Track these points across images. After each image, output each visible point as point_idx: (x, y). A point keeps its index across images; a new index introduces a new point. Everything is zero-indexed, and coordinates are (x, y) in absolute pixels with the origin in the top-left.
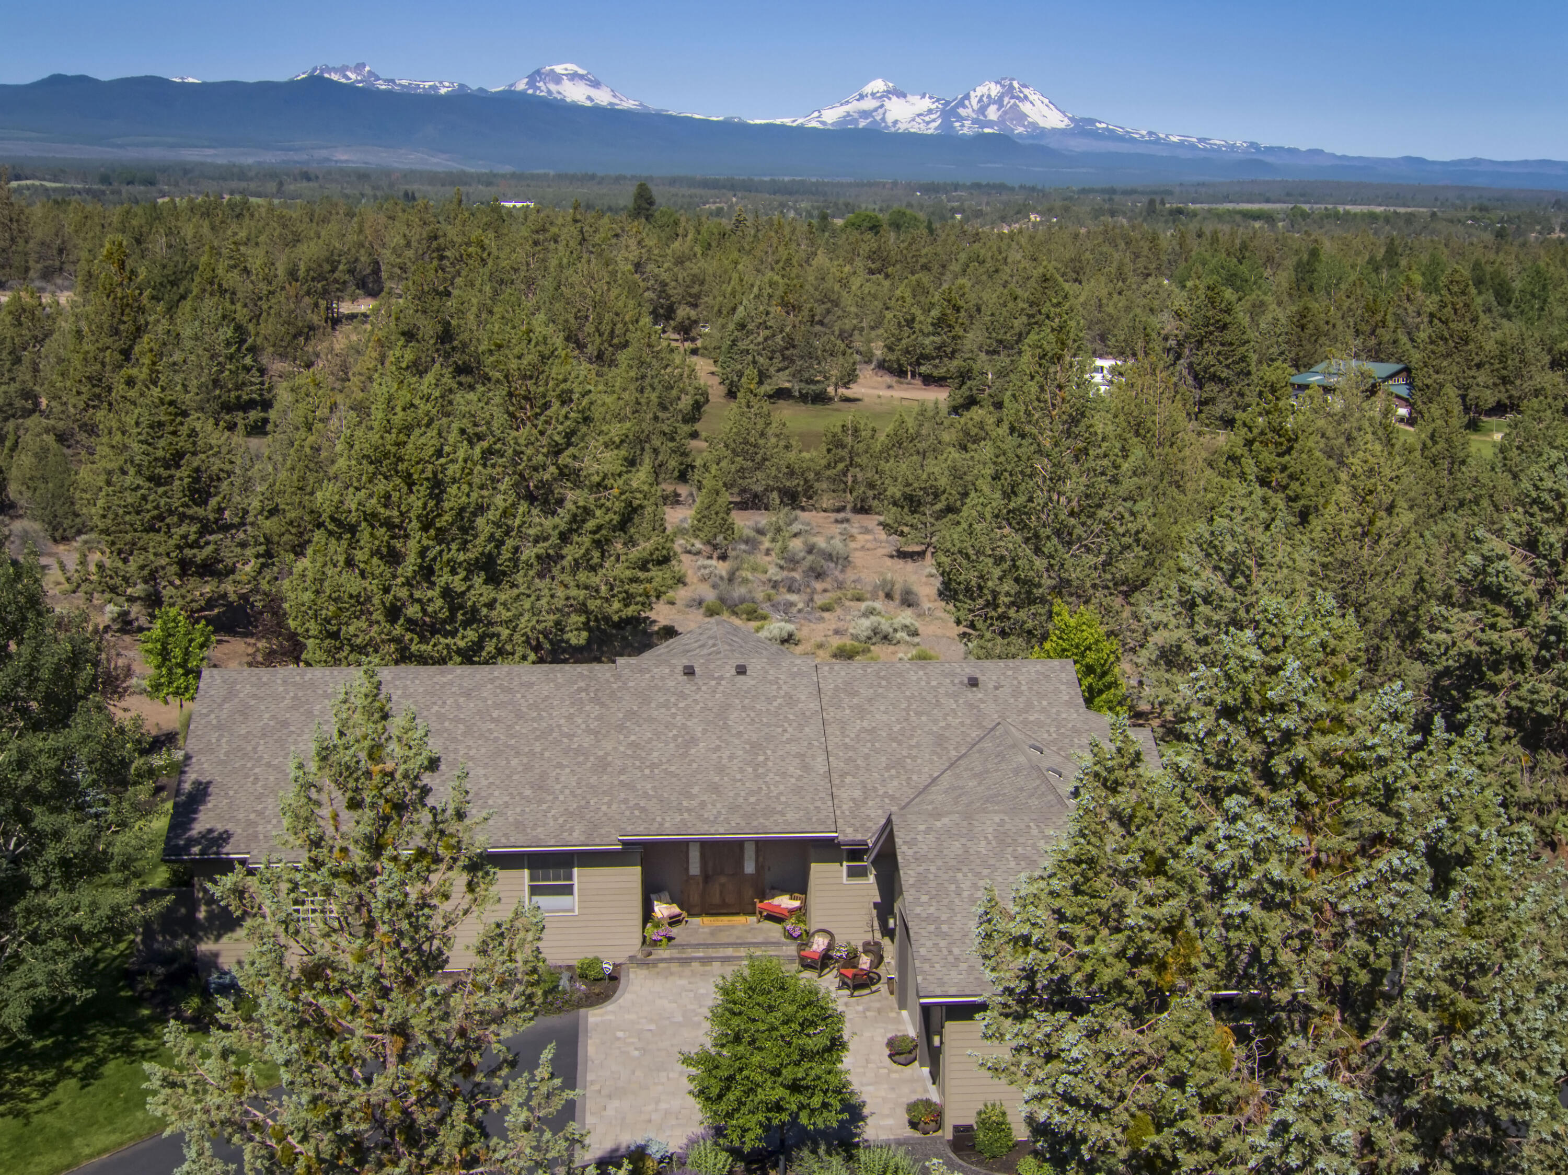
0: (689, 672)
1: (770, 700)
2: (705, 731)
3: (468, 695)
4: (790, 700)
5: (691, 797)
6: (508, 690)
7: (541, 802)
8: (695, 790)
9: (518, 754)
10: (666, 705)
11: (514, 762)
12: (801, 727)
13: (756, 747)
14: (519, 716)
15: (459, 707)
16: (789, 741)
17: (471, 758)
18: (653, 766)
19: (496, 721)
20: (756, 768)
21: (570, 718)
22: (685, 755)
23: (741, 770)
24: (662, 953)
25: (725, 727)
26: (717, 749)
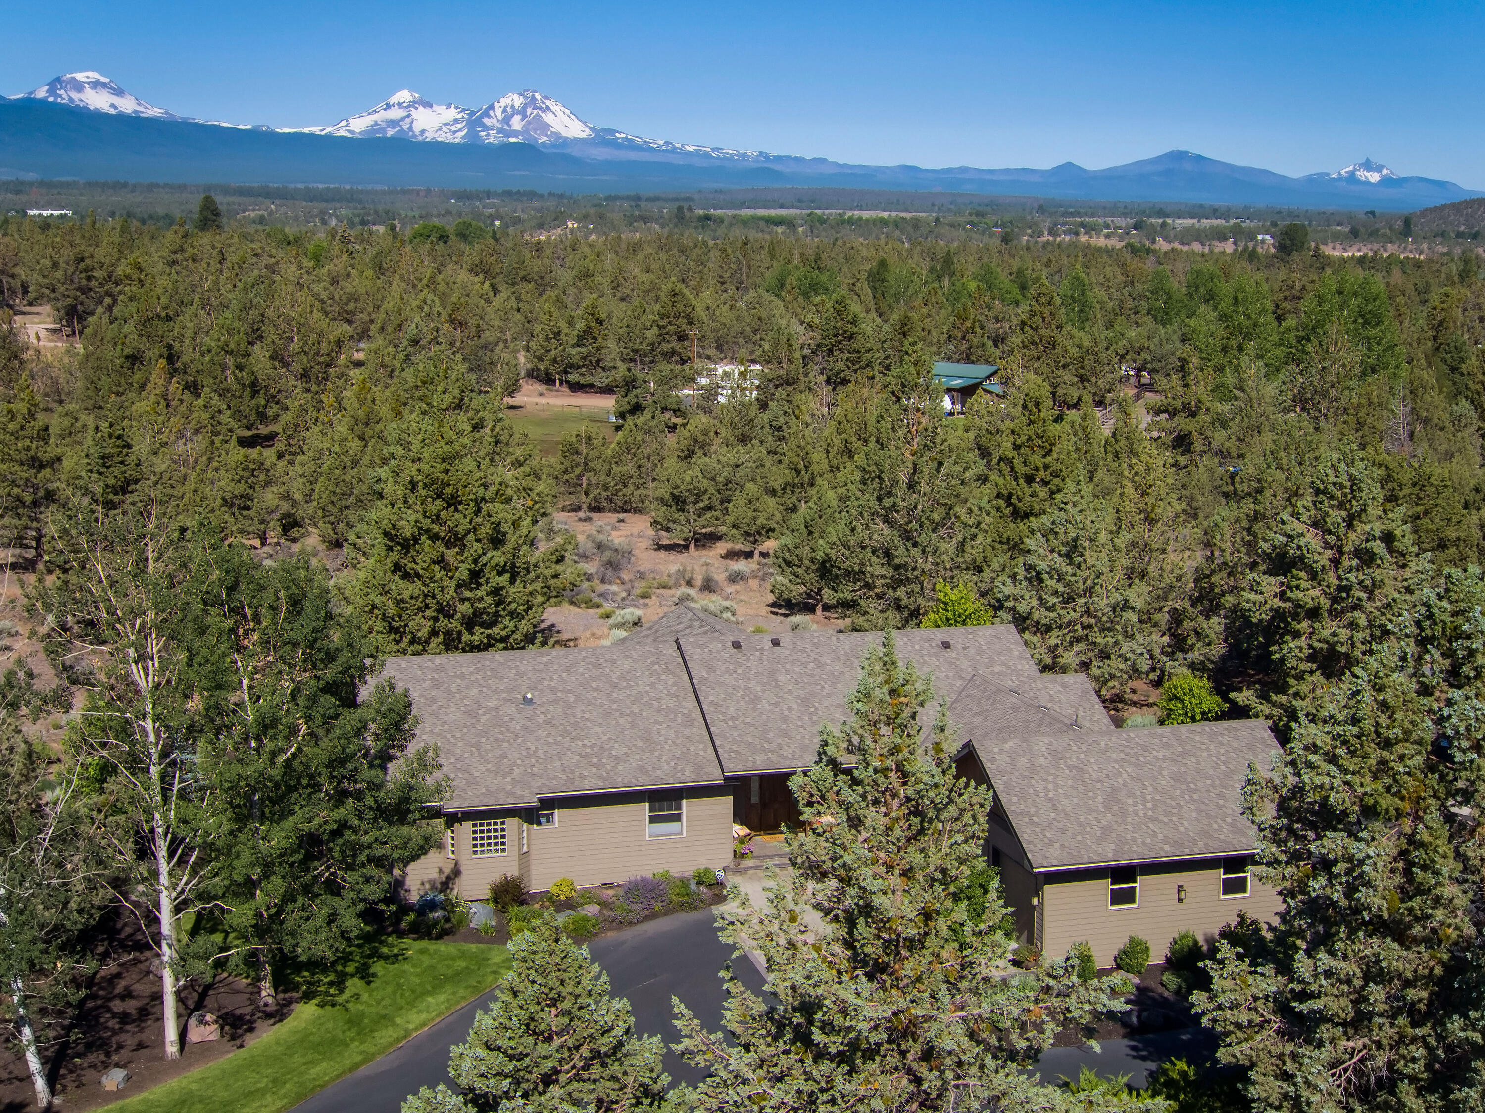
0: (737, 645)
1: (805, 665)
2: (764, 691)
3: (567, 670)
4: (819, 664)
5: (770, 741)
6: (597, 666)
7: (652, 751)
8: (771, 735)
9: (622, 715)
10: (727, 671)
11: (622, 721)
12: (834, 685)
13: (805, 701)
14: (614, 686)
15: (564, 681)
16: (829, 695)
17: (587, 720)
18: (733, 719)
19: (597, 690)
20: (811, 716)
21: (652, 685)
22: (754, 709)
23: (800, 719)
24: (747, 863)
25: (777, 686)
26: (777, 703)
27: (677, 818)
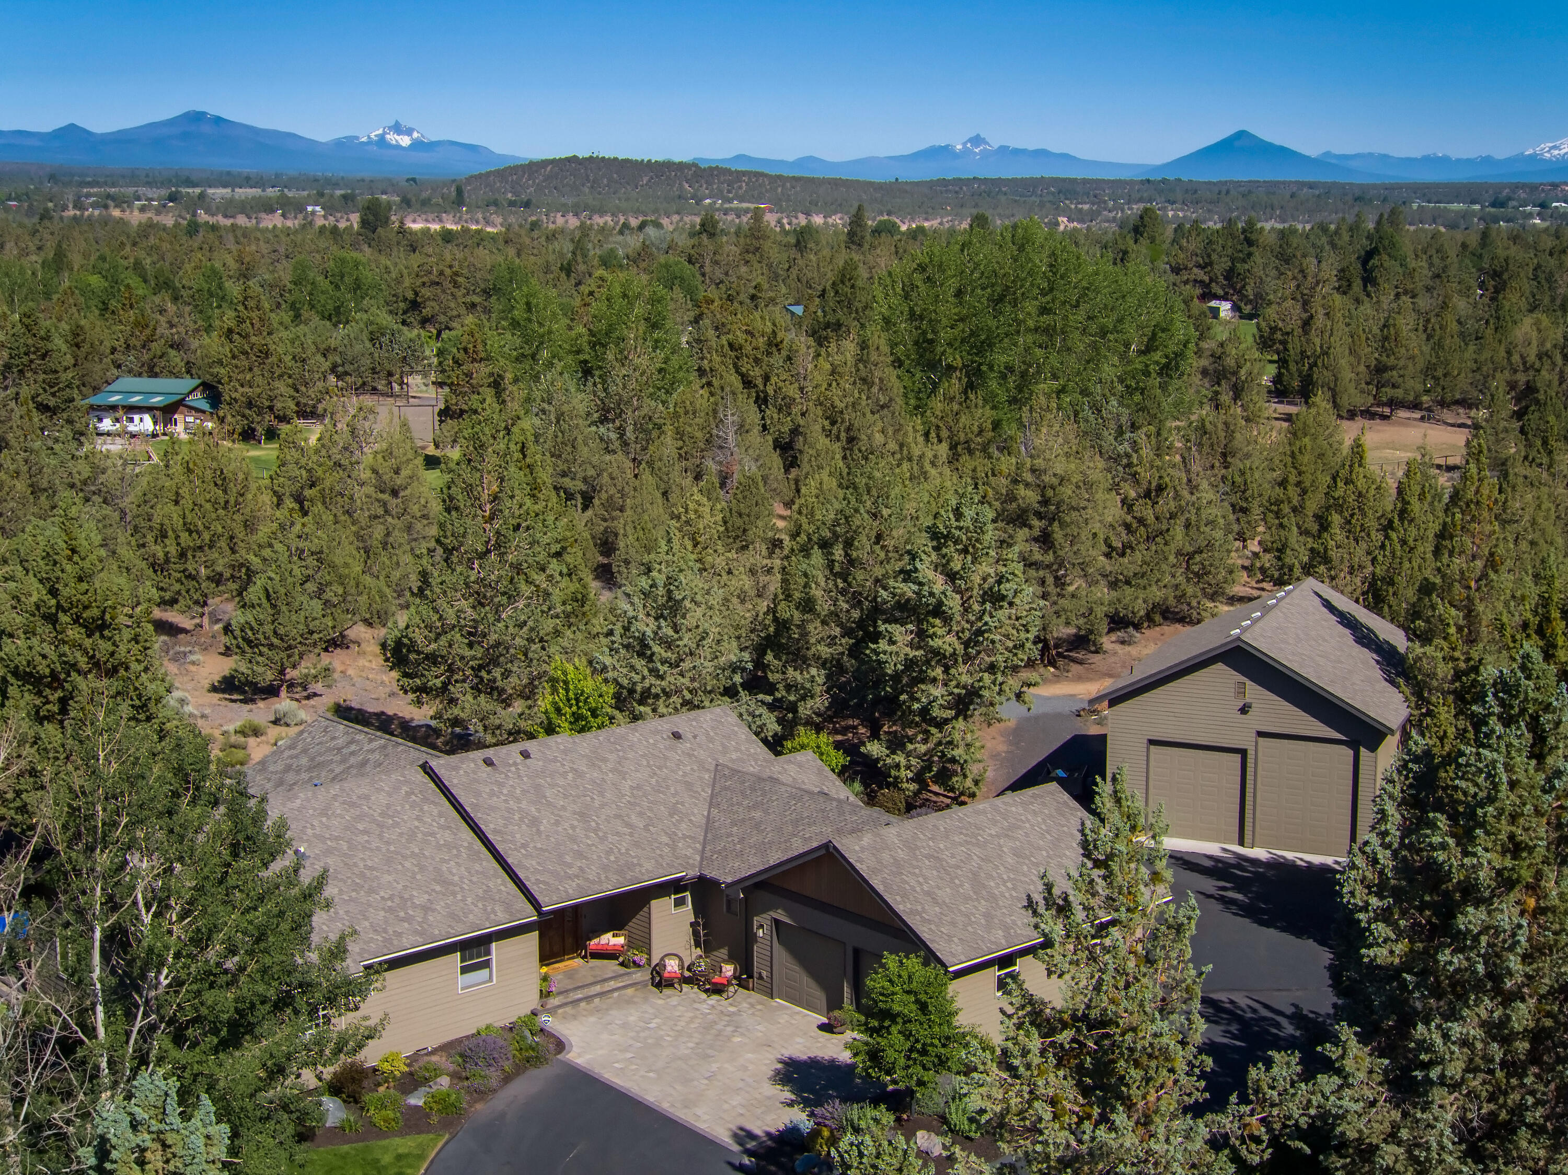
0: (488, 763)
1: (564, 775)
2: (539, 810)
3: (324, 813)
4: (578, 774)
5: (570, 866)
6: (353, 805)
7: (454, 894)
8: (568, 859)
9: (405, 857)
10: (492, 794)
11: (408, 864)
12: (601, 794)
13: (583, 816)
14: (381, 826)
15: (328, 827)
16: (603, 806)
17: (371, 868)
18: (524, 846)
19: (365, 832)
20: (595, 831)
21: (418, 818)
22: (539, 832)
23: (588, 837)
24: (554, 1001)
25: (549, 804)
26: (557, 823)
27: (486, 964)
